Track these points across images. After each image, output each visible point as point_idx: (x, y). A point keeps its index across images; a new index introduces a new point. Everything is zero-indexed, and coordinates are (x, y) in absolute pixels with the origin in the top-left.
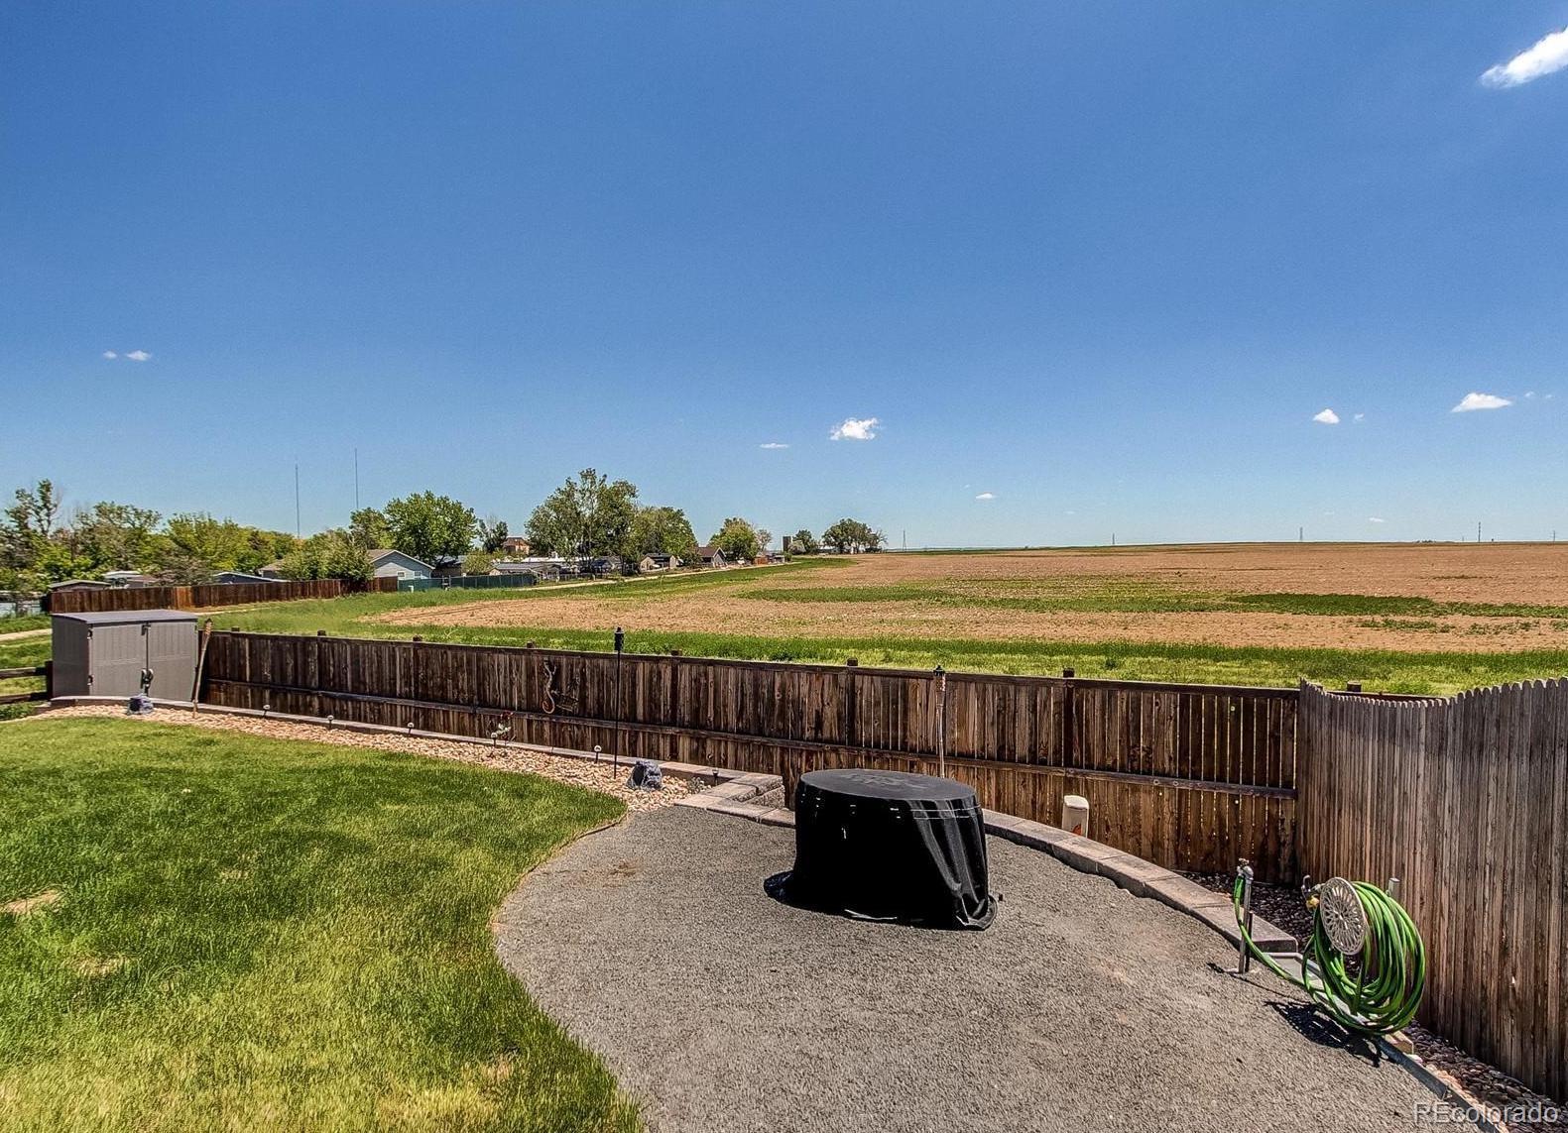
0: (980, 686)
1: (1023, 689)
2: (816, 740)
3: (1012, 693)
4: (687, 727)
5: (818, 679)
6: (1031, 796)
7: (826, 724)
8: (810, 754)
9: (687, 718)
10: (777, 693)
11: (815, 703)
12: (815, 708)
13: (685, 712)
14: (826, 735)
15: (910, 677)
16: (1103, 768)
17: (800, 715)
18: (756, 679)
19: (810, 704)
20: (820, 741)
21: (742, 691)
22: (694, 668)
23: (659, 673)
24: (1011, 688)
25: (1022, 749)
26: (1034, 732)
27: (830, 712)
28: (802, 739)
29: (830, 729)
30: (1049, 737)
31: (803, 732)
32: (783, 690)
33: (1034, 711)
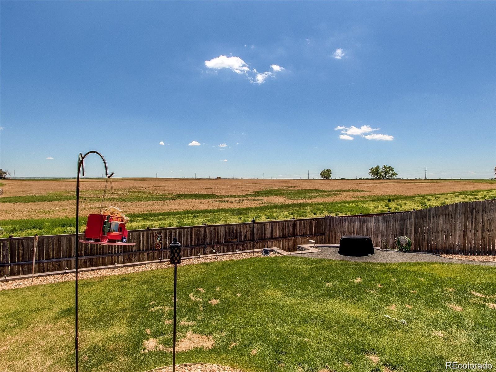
0: (279, 223)
1: (287, 222)
2: (245, 241)
3: (285, 224)
4: (209, 244)
5: (245, 226)
6: (288, 244)
7: (247, 237)
8: (243, 244)
9: (209, 242)
10: (235, 231)
11: (244, 232)
12: (244, 233)
13: (208, 240)
14: (247, 239)
15: (265, 223)
16: (300, 235)
17: (241, 236)
18: (229, 228)
19: (243, 232)
20: (247, 241)
21: (225, 232)
22: (211, 228)
23: (200, 230)
24: (285, 223)
25: (287, 235)
26: (289, 231)
27: (248, 234)
28: (241, 241)
29: (248, 238)
30: (291, 232)
31: (242, 239)
32: (237, 230)
33: (289, 227)
